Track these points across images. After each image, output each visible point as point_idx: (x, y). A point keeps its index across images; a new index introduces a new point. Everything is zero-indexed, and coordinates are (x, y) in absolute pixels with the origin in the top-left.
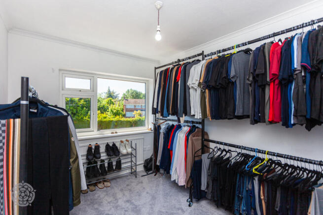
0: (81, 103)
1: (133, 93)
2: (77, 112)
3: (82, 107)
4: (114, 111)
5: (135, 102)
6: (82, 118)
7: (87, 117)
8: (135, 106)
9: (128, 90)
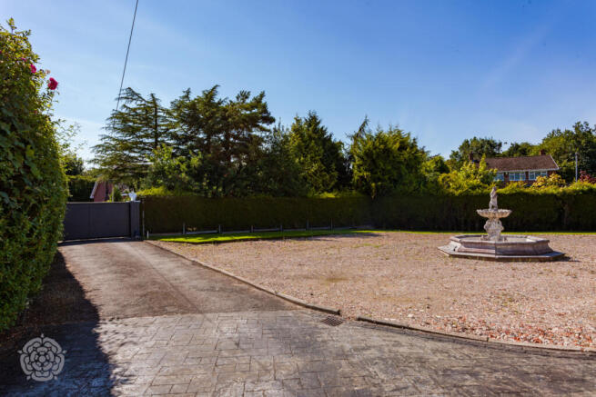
9: (467, 142)
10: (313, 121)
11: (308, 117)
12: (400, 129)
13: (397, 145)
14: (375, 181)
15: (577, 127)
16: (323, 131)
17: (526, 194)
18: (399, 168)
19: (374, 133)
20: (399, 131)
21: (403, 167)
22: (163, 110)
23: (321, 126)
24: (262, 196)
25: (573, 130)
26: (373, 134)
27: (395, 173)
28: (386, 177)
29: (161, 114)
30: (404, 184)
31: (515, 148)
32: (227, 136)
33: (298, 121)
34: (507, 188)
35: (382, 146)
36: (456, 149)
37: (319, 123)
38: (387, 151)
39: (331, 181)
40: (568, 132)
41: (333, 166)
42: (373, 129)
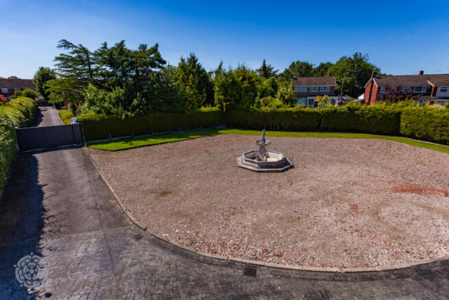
0: (245, 86)
1: (301, 67)
2: (240, 98)
3: (246, 92)
4: (286, 97)
5: (309, 83)
6: (248, 107)
7: (255, 105)
8: (309, 89)
9: (293, 63)
10: (193, 60)
11: (189, 57)
12: (245, 66)
13: (241, 78)
14: (226, 102)
15: (356, 55)
16: (199, 67)
17: (304, 112)
18: (240, 93)
19: (227, 70)
20: (244, 67)
21: (243, 92)
22: (92, 54)
23: (198, 63)
24: (157, 114)
25: (353, 58)
26: (226, 72)
27: (238, 96)
28: (233, 99)
29: (92, 56)
30: (243, 104)
31: (322, 66)
32: (137, 72)
33: (183, 60)
34: (295, 108)
35: (231, 81)
36: (288, 68)
37: (196, 61)
38: (234, 82)
39: (203, 99)
40: (350, 58)
41: (204, 90)
42: (226, 68)
